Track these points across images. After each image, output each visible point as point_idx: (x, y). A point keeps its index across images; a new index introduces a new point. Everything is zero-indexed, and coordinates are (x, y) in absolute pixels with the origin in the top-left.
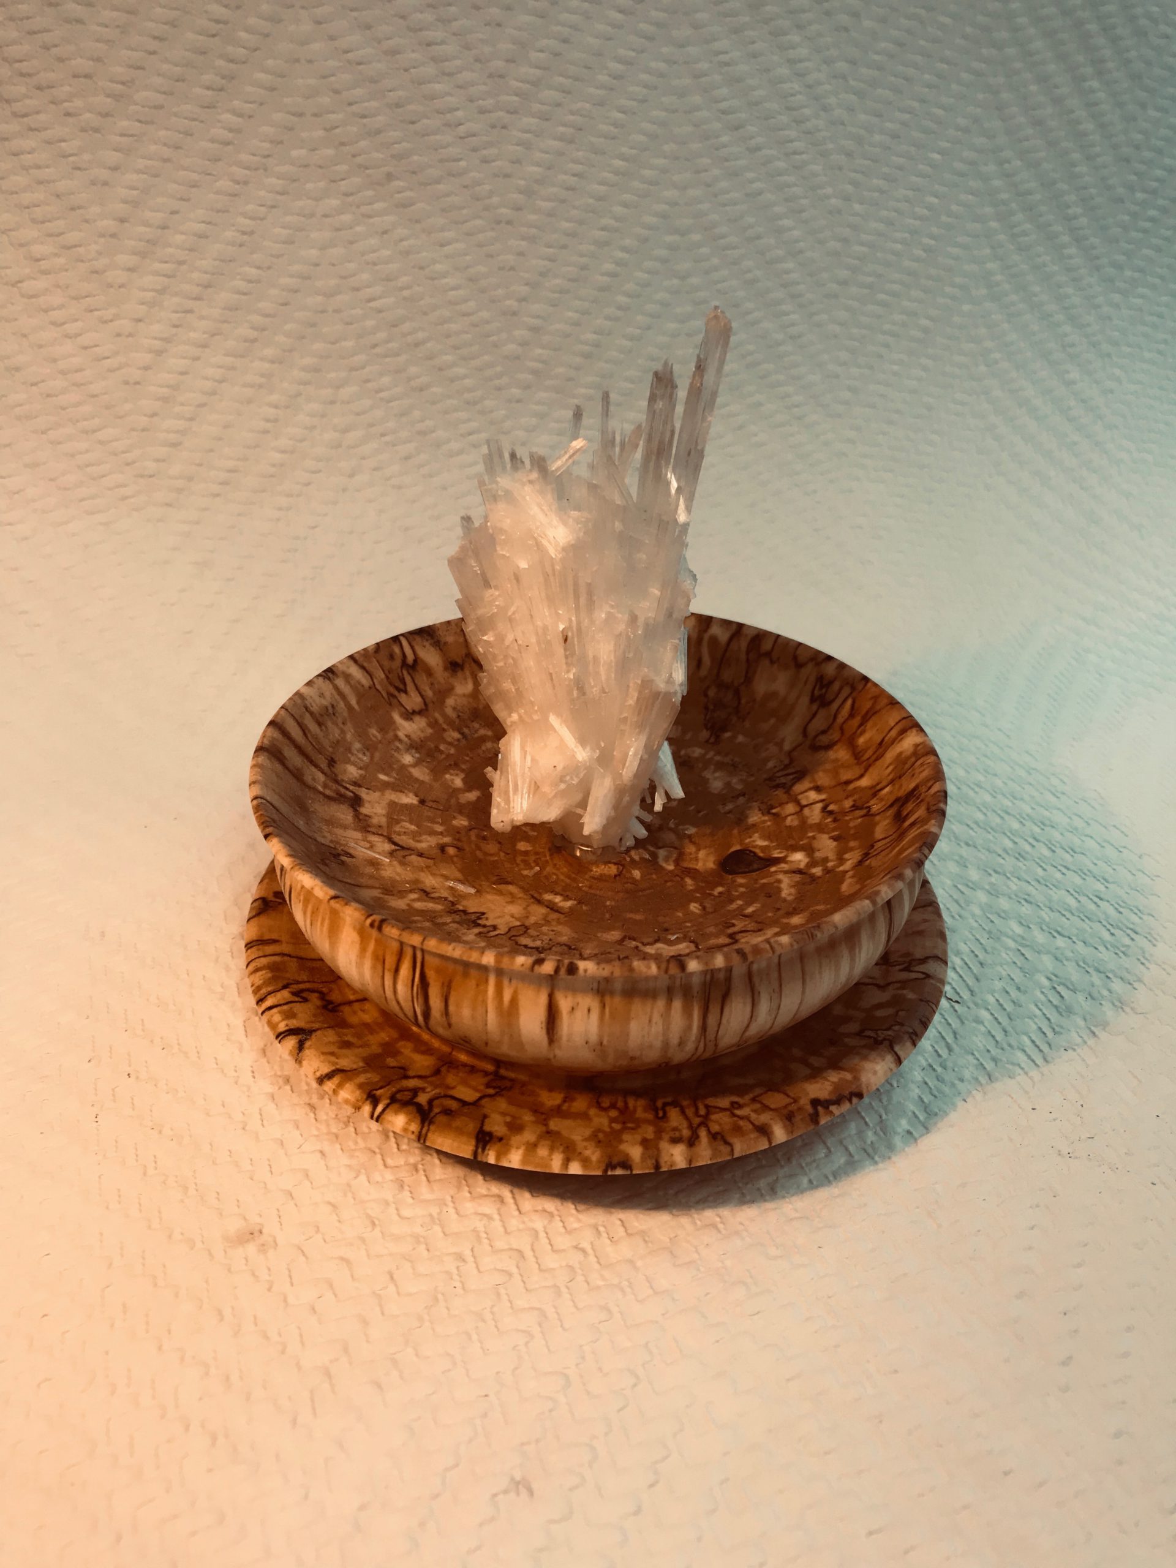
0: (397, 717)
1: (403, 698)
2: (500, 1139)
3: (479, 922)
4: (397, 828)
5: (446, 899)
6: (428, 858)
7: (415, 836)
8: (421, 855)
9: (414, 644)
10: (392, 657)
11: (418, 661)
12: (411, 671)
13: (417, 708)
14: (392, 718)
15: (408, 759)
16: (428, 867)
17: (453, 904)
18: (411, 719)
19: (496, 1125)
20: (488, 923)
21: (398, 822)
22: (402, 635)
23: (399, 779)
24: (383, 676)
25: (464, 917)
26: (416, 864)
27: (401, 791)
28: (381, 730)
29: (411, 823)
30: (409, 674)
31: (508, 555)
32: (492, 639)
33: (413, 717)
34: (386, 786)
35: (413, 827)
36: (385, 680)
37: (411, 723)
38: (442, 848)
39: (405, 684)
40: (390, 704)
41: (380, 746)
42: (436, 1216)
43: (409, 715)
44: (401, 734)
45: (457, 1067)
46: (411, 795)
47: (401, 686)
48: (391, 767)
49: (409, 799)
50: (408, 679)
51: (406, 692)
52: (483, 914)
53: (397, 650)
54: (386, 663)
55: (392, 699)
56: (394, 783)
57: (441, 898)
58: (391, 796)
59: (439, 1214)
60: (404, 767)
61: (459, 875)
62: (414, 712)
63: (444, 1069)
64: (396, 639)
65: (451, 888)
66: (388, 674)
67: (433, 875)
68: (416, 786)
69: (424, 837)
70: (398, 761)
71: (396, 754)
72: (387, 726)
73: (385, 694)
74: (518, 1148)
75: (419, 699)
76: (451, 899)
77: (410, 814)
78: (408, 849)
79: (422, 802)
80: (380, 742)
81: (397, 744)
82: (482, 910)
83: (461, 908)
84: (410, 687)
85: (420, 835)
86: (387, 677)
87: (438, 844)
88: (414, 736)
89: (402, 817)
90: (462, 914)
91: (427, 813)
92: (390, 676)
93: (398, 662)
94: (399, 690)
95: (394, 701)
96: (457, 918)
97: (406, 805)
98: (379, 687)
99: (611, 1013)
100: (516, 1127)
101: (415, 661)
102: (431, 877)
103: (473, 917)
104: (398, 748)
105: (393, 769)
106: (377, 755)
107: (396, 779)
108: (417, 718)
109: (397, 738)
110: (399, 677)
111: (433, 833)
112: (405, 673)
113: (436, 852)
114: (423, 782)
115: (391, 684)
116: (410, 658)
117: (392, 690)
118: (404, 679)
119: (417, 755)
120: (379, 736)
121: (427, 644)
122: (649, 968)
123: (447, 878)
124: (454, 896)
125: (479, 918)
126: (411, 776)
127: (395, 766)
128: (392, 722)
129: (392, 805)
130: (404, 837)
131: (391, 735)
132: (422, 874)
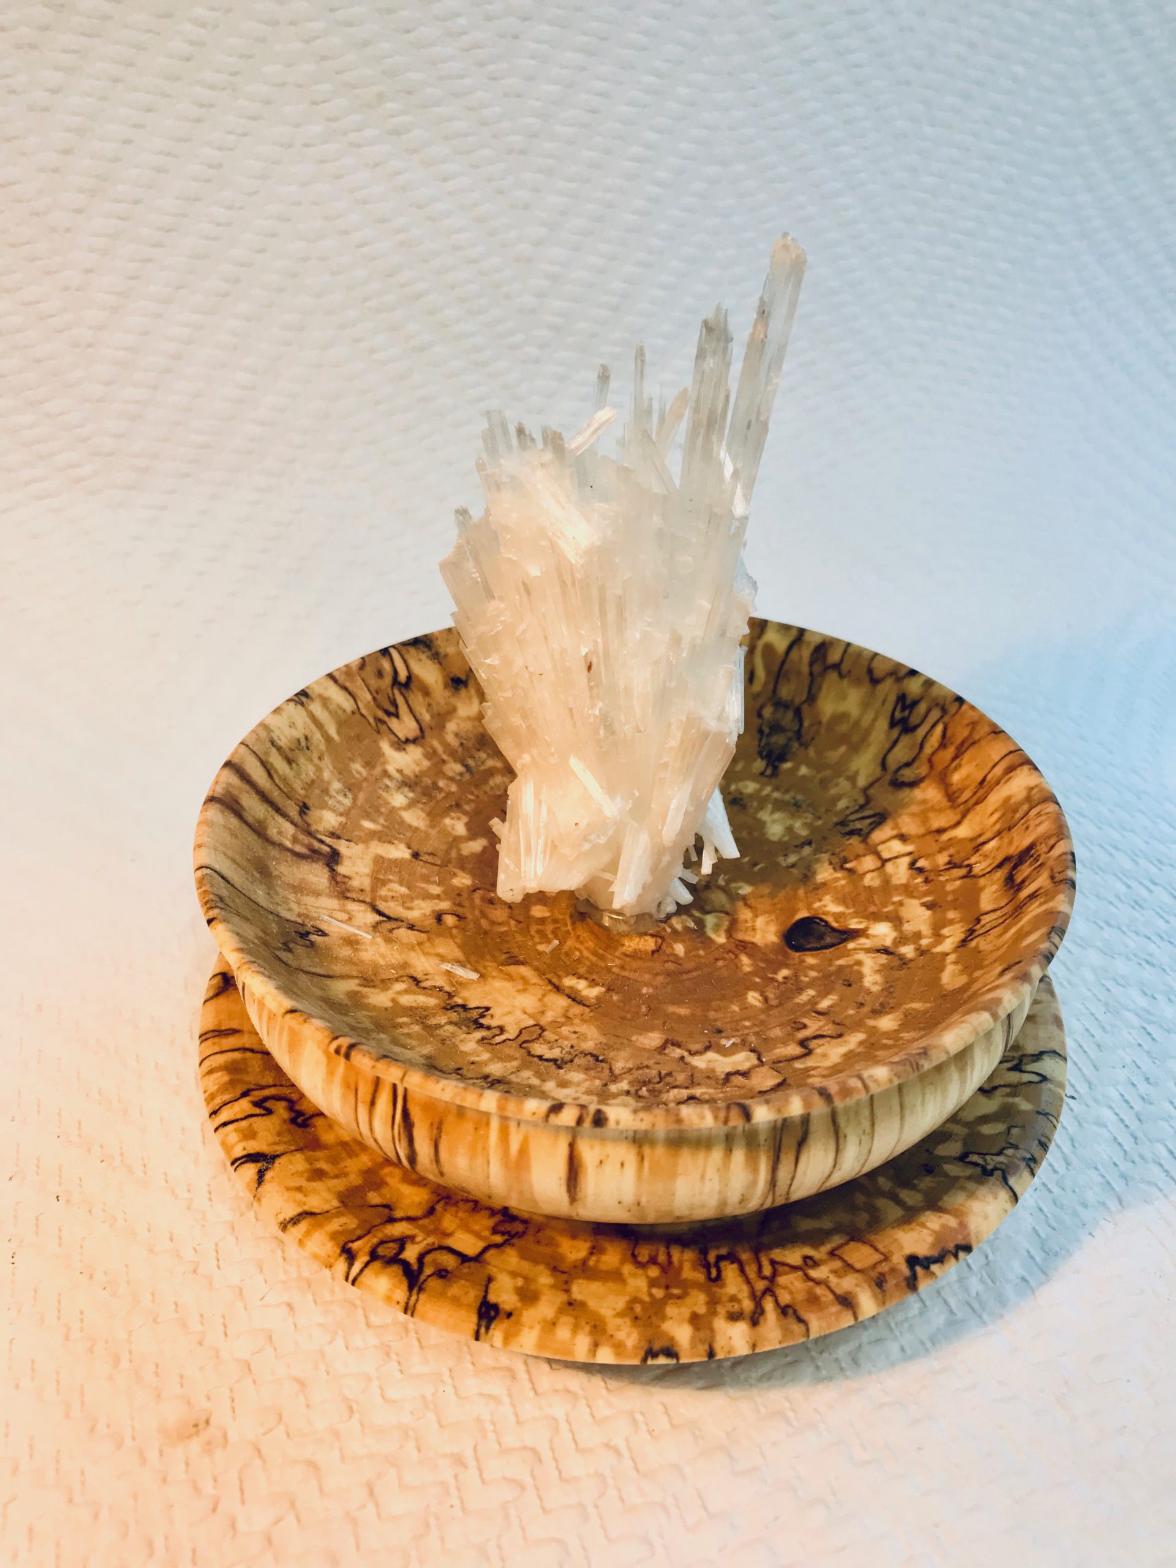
0: (385, 746)
1: (393, 723)
2: (509, 1315)
3: (482, 1021)
4: (383, 892)
5: (441, 989)
6: (421, 931)
7: (405, 901)
8: (411, 927)
9: (406, 657)
10: (380, 674)
11: (413, 678)
12: (404, 691)
13: (411, 736)
14: (380, 748)
15: (399, 799)
16: (420, 944)
17: (450, 995)
18: (404, 749)
19: (504, 1294)
20: (494, 1023)
21: (384, 883)
22: (393, 647)
23: (387, 827)
24: (369, 697)
25: (463, 1015)
26: (405, 940)
27: (391, 842)
28: (369, 764)
29: (401, 885)
30: (402, 694)
31: (515, 558)
32: (497, 662)
33: (405, 746)
34: (372, 835)
35: (403, 890)
36: (372, 703)
37: (403, 754)
38: (439, 917)
39: (396, 706)
40: (379, 732)
41: (365, 784)
42: (429, 1397)
43: (401, 744)
44: (391, 769)
45: (456, 1204)
46: (402, 846)
47: (392, 709)
48: (377, 810)
49: (401, 852)
50: (400, 700)
51: (397, 716)
52: (488, 1009)
53: (386, 665)
54: (374, 682)
55: (379, 725)
56: (380, 832)
57: (435, 987)
58: (378, 849)
59: (434, 1394)
60: (393, 810)
61: (458, 954)
62: (407, 741)
63: (439, 1207)
64: (385, 652)
65: (448, 973)
66: (375, 694)
67: (426, 954)
68: (409, 834)
69: (416, 902)
70: (388, 803)
71: (385, 795)
72: (373, 759)
73: (372, 720)
74: (531, 1328)
75: (413, 725)
76: (447, 988)
77: (400, 872)
78: (396, 920)
79: (416, 855)
80: (365, 779)
81: (387, 781)
82: (485, 1004)
83: (460, 1001)
84: (403, 709)
85: (412, 899)
86: (374, 699)
87: (433, 911)
88: (407, 772)
89: (391, 877)
90: (460, 1010)
91: (421, 869)
92: (378, 697)
93: (388, 680)
94: (389, 714)
95: (383, 728)
96: (454, 1016)
97: (396, 860)
98: (364, 711)
99: (651, 1169)
100: (528, 1296)
101: (409, 678)
102: (423, 959)
103: (475, 1014)
104: (387, 787)
105: (381, 814)
106: (361, 796)
107: (383, 826)
108: (411, 748)
109: (386, 773)
110: (389, 698)
111: (427, 896)
112: (396, 692)
113: (431, 922)
114: (417, 829)
115: (379, 706)
116: (403, 675)
117: (381, 714)
118: (395, 700)
119: (411, 795)
120: (364, 772)
121: (423, 657)
122: (703, 1118)
123: (443, 959)
124: (452, 985)
125: (482, 1016)
126: (402, 822)
127: (383, 810)
128: (380, 754)
129: (379, 861)
130: (392, 904)
131: (378, 770)
132: (413, 954)
